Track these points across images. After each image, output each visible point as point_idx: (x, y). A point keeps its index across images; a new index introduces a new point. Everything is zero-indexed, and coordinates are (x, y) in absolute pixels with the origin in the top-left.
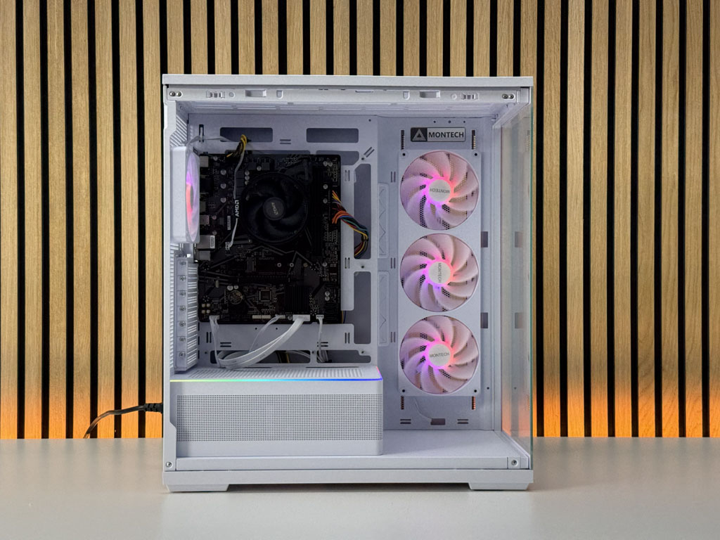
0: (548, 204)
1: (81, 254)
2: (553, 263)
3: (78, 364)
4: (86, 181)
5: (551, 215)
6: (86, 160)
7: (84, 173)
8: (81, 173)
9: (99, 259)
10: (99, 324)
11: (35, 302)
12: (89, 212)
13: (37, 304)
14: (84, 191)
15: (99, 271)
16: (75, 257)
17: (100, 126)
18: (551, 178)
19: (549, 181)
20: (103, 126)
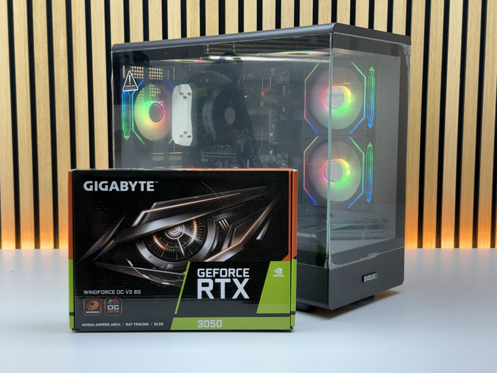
0: (432, 65)
2: (435, 113)
5: (435, 75)
11: (26, 143)
13: (28, 144)
18: (436, 44)
19: (434, 47)
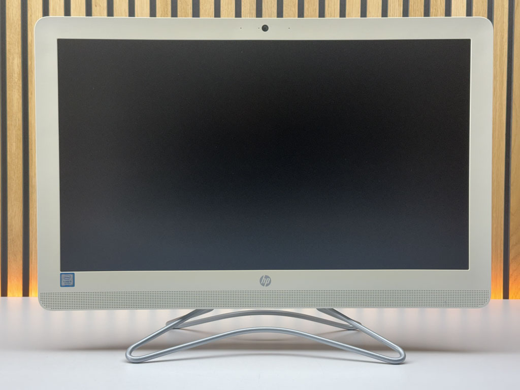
1: (14, 132)
3: (12, 230)
4: (18, 66)
6: (18, 47)
7: (16, 59)
8: (13, 59)
9: (30, 137)
10: (30, 195)
12: (21, 94)
14: (16, 75)
15: (30, 148)
16: (8, 134)
17: (31, 16)
20: (33, 16)
